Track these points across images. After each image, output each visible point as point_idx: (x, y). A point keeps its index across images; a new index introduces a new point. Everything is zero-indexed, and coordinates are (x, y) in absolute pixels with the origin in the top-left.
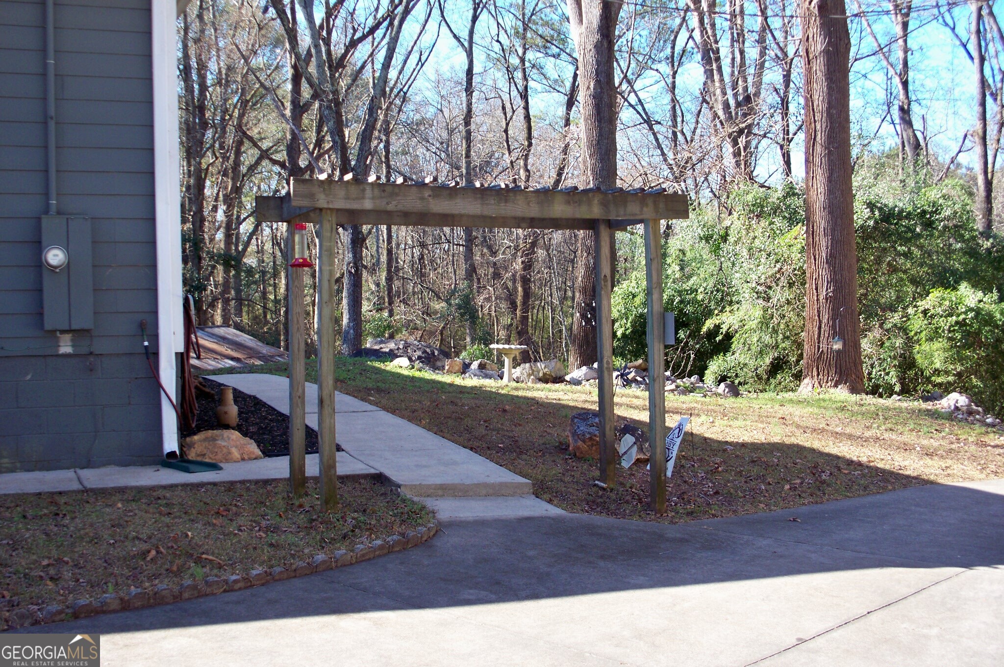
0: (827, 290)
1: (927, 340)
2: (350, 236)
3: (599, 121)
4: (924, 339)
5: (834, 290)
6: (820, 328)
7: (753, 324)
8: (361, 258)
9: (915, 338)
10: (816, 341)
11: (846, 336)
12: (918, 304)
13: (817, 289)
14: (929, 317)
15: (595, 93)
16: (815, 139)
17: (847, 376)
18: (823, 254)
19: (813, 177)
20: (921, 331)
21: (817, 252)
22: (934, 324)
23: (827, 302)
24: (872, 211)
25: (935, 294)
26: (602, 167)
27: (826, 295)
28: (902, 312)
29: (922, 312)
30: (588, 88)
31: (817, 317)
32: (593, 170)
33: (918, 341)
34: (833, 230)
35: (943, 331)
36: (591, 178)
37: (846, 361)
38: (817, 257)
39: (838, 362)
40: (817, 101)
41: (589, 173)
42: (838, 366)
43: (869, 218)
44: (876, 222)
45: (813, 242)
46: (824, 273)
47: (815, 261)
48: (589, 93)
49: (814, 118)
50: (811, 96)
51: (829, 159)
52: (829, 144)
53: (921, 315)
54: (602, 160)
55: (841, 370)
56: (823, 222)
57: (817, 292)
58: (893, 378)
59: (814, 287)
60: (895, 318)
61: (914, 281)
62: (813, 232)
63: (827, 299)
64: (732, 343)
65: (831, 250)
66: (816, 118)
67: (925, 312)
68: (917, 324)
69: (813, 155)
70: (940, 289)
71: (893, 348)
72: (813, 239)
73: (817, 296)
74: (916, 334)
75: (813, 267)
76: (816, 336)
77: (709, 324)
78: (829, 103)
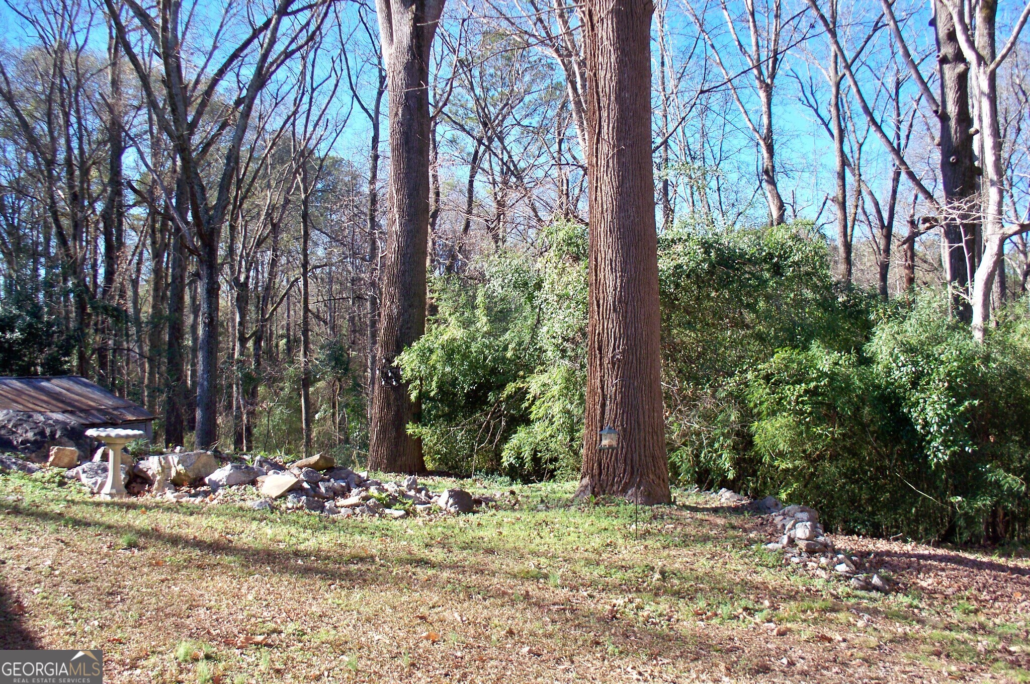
0: (614, 349)
1: (768, 414)
2: (206, 286)
3: (408, 152)
4: (765, 413)
5: (624, 350)
6: (603, 405)
7: (555, 390)
8: (217, 309)
9: (756, 410)
10: (599, 425)
11: (641, 417)
12: (759, 367)
13: (600, 349)
14: (773, 384)
15: (404, 120)
16: (600, 132)
17: (641, 476)
18: (610, 298)
19: (597, 187)
20: (761, 403)
21: (602, 296)
22: (778, 393)
23: (614, 367)
24: (707, 252)
25: (780, 356)
26: (410, 203)
27: (613, 357)
28: (739, 377)
29: (763, 378)
30: (396, 114)
31: (599, 390)
32: (399, 207)
33: (759, 414)
34: (625, 263)
35: (789, 403)
36: (397, 216)
37: (640, 455)
38: (601, 302)
39: (629, 456)
40: (602, 80)
41: (396, 210)
42: (629, 462)
43: (704, 261)
44: (712, 266)
45: (596, 280)
46: (610, 326)
47: (599, 307)
48: (396, 120)
49: (599, 103)
50: (595, 75)
51: (618, 163)
52: (618, 140)
53: (762, 382)
54: (410, 196)
55: (632, 468)
56: (610, 251)
57: (600, 353)
58: (726, 462)
59: (596, 346)
60: (731, 384)
61: (761, 337)
62: (596, 266)
63: (613, 364)
64: (531, 412)
65: (621, 291)
66: (601, 105)
67: (767, 378)
68: (759, 393)
69: (597, 157)
70: (786, 348)
71: (726, 423)
72: (596, 276)
73: (600, 360)
74: (756, 406)
75: (596, 317)
76: (598, 418)
77: (510, 388)
78: (619, 82)
